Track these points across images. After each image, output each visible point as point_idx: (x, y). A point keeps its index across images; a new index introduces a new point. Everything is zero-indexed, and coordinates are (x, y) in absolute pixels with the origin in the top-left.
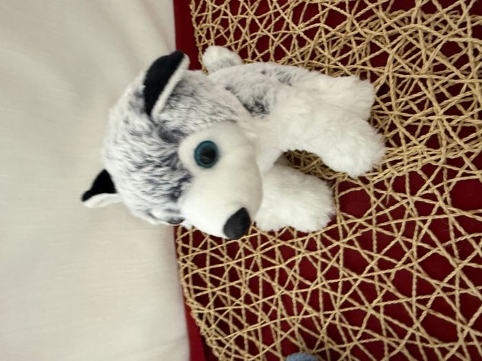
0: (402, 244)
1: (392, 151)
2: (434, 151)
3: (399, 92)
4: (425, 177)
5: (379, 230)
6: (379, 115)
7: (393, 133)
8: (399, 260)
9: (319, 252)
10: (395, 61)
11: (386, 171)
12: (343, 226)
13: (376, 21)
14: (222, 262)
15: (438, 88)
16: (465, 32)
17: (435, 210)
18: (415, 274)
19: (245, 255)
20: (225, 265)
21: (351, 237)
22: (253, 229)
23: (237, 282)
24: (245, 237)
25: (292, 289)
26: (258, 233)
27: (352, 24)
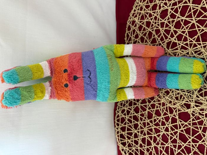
0: (202, 134)
5: (193, 128)
8: (200, 140)
12: (179, 124)
18: (206, 147)
19: (141, 129)
20: (133, 132)
21: (182, 129)
22: (144, 119)
23: (137, 139)
24: (141, 122)
25: (159, 145)
26: (146, 121)
27: (191, 52)
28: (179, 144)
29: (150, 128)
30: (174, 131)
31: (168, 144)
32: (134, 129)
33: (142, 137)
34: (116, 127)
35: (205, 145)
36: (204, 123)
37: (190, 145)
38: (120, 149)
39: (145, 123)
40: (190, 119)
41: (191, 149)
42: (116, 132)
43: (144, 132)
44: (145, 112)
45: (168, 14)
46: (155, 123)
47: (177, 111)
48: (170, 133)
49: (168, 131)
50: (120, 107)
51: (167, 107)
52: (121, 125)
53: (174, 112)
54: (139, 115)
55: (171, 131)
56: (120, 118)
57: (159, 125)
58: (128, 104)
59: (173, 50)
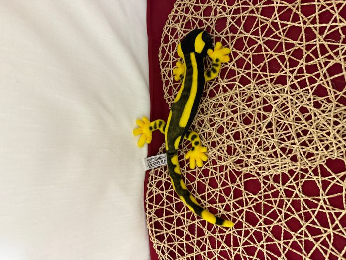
0: (277, 211)
1: (273, 160)
2: (294, 164)
3: (278, 128)
4: (289, 176)
5: (265, 202)
6: (267, 139)
7: (274, 150)
8: (275, 220)
9: (232, 212)
10: (276, 111)
11: (270, 171)
12: (245, 198)
13: (267, 87)
15: (297, 130)
16: (311, 103)
17: (294, 195)
18: (283, 228)
20: (174, 216)
21: (250, 205)
23: (182, 227)
25: (216, 233)
27: (254, 86)
28: (246, 229)
30: (238, 210)
31: (230, 230)
32: (176, 212)
33: (189, 224)
34: (148, 212)
35: (282, 226)
36: (280, 194)
37: (261, 229)
38: (155, 246)
40: (261, 189)
41: (263, 235)
42: (148, 219)
44: (193, 183)
45: (227, 25)
46: (209, 199)
47: (242, 179)
49: (230, 211)
50: (154, 178)
51: (226, 173)
52: (155, 207)
53: (238, 180)
55: (233, 210)
56: (154, 195)
57: (216, 202)
58: (166, 173)
59: (229, 81)
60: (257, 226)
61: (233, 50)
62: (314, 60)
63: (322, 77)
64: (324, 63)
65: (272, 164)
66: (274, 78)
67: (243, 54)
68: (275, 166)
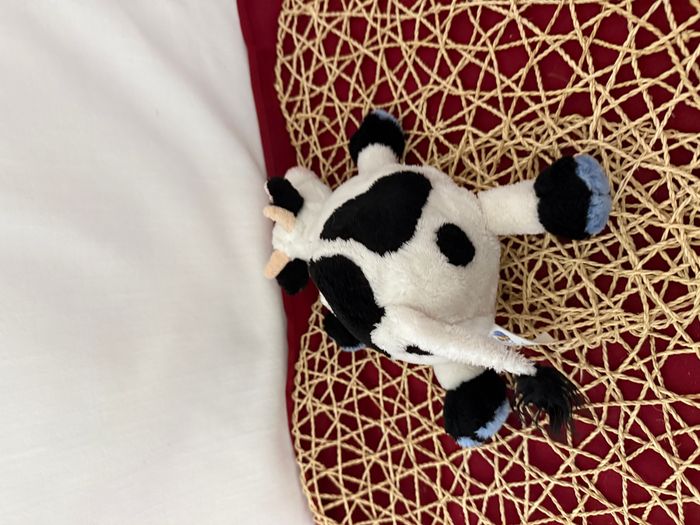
0: (605, 436)
1: (581, 312)
2: (633, 317)
4: (627, 347)
7: (579, 286)
8: (603, 458)
9: (495, 445)
11: (574, 340)
13: (543, 128)
14: (360, 457)
15: (634, 227)
16: (661, 156)
17: (643, 393)
18: (625, 477)
19: (392, 445)
20: (364, 460)
22: (399, 408)
23: (383, 484)
24: (389, 419)
25: (462, 496)
26: (407, 413)
27: (510, 129)
28: (533, 482)
29: (425, 437)
30: (509, 438)
31: (496, 487)
32: (366, 451)
33: (399, 477)
34: (300, 457)
35: (621, 473)
36: (608, 394)
37: (569, 480)
39: (405, 418)
41: (577, 494)
42: (303, 474)
43: (404, 456)
44: (398, 379)
46: (438, 417)
48: (496, 447)
50: (307, 377)
54: (378, 392)
55: (497, 440)
56: (311, 416)
58: (334, 361)
59: (449, 126)
60: (559, 474)
61: (448, 47)
62: (657, 39)
63: (685, 81)
64: (686, 45)
65: (576, 322)
66: (558, 103)
67: (473, 53)
68: (586, 328)
